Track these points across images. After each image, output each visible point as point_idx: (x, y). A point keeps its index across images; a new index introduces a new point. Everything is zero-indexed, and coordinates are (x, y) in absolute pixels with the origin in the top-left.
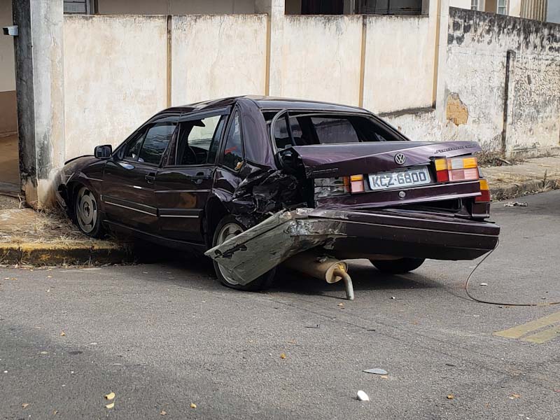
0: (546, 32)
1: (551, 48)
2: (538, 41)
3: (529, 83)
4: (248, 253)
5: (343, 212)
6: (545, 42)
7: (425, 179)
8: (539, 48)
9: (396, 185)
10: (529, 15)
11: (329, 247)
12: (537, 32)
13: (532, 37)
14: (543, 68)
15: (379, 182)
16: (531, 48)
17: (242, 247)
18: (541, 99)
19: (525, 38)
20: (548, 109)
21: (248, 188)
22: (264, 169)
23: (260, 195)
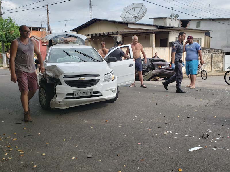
0: (207, 50)
1: (208, 53)
2: (205, 51)
3: (204, 59)
4: (147, 76)
5: (158, 70)
6: (207, 52)
7: (169, 66)
8: (206, 53)
9: (165, 67)
10: (206, 47)
11: (157, 75)
12: (205, 50)
13: (204, 51)
14: (207, 56)
15: (163, 67)
16: (204, 53)
17: (146, 75)
18: (207, 62)
19: (203, 51)
20: (208, 64)
21: (147, 68)
22: (149, 66)
23: (149, 69)
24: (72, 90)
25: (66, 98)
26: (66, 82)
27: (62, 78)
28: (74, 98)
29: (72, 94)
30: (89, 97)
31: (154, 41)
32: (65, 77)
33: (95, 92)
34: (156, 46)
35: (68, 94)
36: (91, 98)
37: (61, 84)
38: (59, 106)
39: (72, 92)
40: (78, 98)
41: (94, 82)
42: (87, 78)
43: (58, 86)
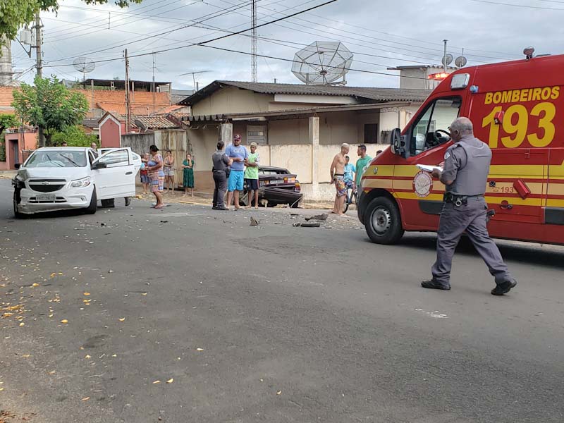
5: (265, 189)
7: (282, 182)
24: (35, 194)
25: (31, 202)
26: (31, 186)
27: (27, 183)
28: (37, 202)
29: (34, 198)
30: (53, 202)
31: (316, 132)
32: (31, 181)
33: (58, 198)
34: (321, 143)
35: (31, 198)
36: (54, 203)
37: (25, 187)
38: (24, 210)
39: (34, 196)
40: (40, 202)
41: (58, 187)
42: (50, 183)
43: (23, 189)
